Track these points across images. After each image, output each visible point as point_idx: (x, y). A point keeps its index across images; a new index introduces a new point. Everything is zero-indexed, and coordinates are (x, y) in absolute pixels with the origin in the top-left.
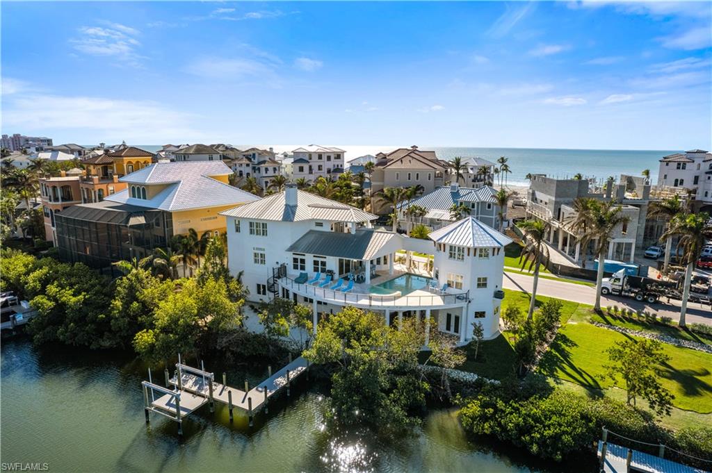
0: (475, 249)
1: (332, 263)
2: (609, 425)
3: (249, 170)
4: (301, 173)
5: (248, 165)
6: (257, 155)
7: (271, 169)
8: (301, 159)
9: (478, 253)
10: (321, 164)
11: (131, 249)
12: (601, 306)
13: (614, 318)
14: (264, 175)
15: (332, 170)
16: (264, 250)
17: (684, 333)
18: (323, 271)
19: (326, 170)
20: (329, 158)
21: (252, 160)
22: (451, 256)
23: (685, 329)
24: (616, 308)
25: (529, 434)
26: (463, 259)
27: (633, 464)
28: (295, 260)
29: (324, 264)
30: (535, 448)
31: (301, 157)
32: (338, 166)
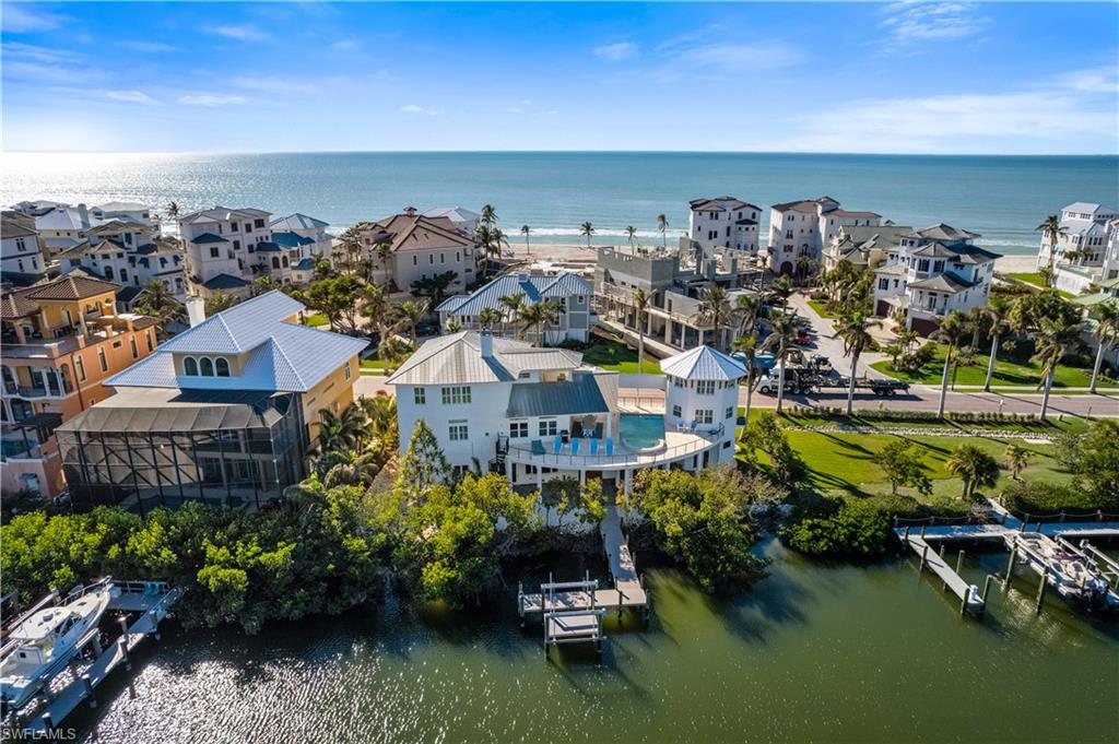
0: (720, 383)
1: (564, 422)
2: (899, 514)
3: (124, 263)
4: (216, 258)
5: (120, 255)
6: (133, 235)
7: (170, 259)
8: (206, 234)
9: (723, 385)
10: (237, 238)
11: (275, 461)
12: (783, 408)
13: (798, 417)
14: (161, 270)
15: (255, 246)
16: (466, 421)
17: (854, 420)
18: (553, 432)
19: (247, 248)
20: (248, 228)
21: (126, 244)
22: (698, 391)
23: (853, 416)
24: (796, 408)
25: (856, 540)
26: (713, 392)
27: (926, 537)
28: (514, 426)
29: (553, 424)
30: (866, 549)
31: (206, 230)
32: (262, 239)
